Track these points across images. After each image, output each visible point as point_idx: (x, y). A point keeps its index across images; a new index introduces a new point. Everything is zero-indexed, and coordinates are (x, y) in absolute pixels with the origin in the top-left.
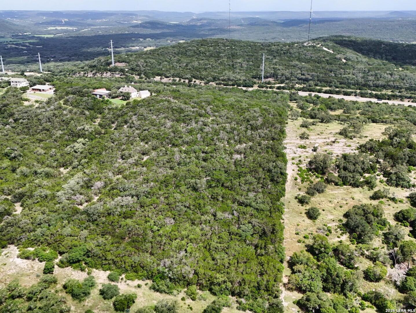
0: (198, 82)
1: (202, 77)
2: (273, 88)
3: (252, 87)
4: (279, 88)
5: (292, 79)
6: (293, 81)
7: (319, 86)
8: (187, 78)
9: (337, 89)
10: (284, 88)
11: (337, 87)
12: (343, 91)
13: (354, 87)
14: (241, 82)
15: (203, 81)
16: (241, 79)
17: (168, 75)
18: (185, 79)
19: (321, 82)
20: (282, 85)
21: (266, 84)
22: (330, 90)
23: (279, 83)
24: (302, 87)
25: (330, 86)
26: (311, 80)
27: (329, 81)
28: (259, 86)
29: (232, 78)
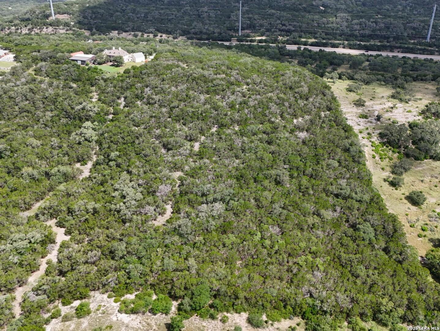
0: (164, 36)
1: (169, 30)
2: (253, 42)
3: (230, 41)
4: (260, 41)
5: (273, 30)
6: (275, 33)
7: (304, 38)
8: (152, 33)
9: (324, 41)
10: (265, 41)
11: (323, 39)
12: (331, 43)
13: (340, 38)
14: (216, 35)
15: (170, 36)
16: (215, 31)
17: (127, 29)
18: (149, 33)
19: (304, 33)
20: (264, 38)
21: (245, 37)
22: (316, 42)
23: (259, 36)
24: (286, 39)
25: (315, 38)
26: (294, 31)
27: (313, 32)
28: (238, 40)
29: (204, 31)
